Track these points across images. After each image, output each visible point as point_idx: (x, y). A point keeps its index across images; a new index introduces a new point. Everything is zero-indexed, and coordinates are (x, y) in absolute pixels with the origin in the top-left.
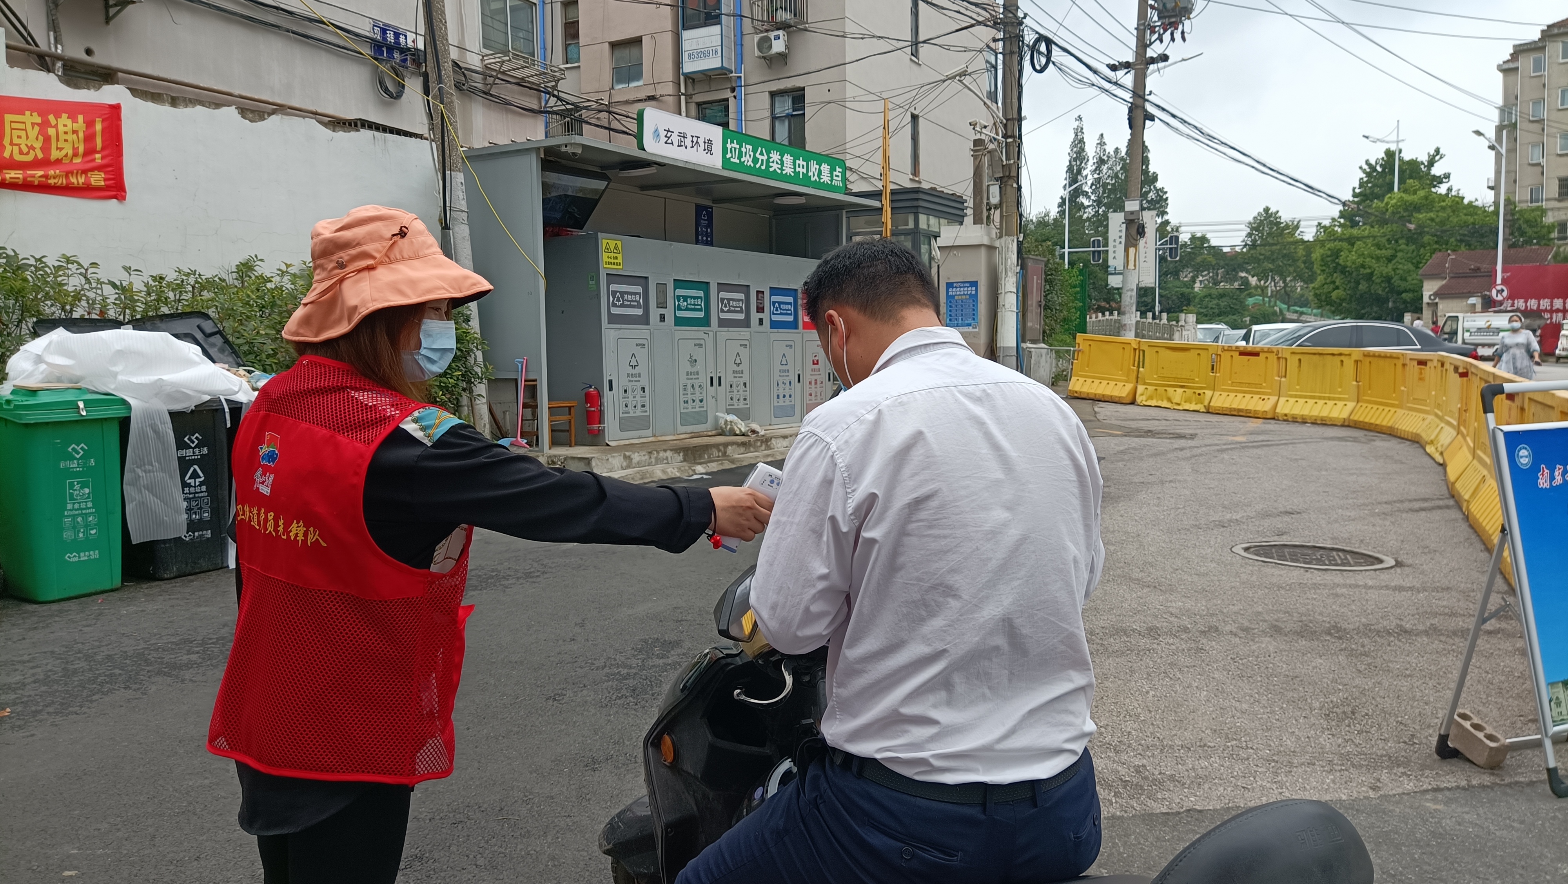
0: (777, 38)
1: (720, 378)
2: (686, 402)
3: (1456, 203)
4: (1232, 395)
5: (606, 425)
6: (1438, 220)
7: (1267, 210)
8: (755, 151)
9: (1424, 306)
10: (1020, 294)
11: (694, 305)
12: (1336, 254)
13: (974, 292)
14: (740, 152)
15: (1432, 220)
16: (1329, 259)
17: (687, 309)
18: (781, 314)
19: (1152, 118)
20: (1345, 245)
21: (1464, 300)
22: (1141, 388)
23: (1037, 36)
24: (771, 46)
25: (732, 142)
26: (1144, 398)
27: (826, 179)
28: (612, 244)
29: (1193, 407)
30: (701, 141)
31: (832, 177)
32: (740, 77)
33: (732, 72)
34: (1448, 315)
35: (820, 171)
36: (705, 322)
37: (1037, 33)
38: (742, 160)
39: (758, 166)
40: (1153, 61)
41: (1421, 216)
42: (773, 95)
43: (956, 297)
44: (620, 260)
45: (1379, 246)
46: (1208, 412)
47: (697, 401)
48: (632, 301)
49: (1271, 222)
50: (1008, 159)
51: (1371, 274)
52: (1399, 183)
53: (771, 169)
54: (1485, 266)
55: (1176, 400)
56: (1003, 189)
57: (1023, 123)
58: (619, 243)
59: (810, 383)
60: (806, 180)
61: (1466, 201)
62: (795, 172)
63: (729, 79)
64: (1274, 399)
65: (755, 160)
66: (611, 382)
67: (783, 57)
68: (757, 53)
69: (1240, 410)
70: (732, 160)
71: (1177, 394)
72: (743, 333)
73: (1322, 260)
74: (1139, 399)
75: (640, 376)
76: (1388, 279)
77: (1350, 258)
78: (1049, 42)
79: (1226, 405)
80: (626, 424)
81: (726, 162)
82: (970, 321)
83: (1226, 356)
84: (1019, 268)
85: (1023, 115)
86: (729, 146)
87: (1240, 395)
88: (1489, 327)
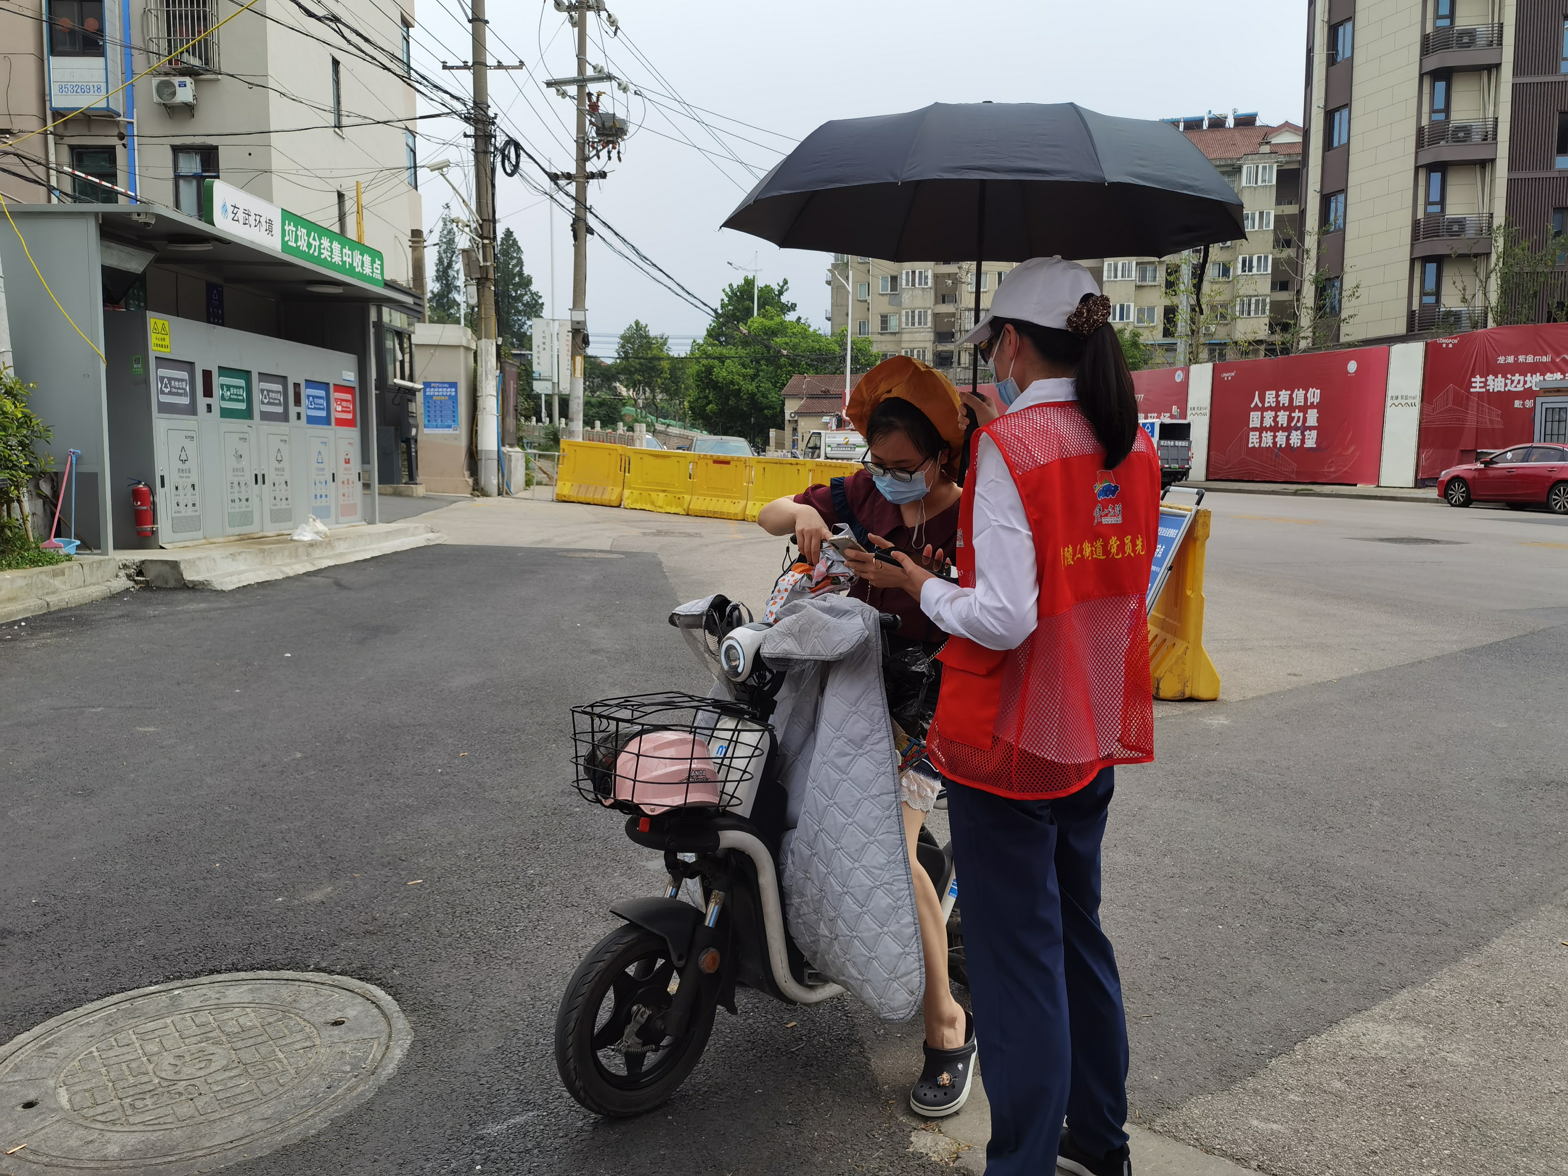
0: (183, 85)
1: (263, 475)
2: (233, 501)
3: (802, 330)
4: (708, 499)
5: (159, 526)
6: (791, 344)
7: (637, 323)
8: (309, 235)
9: (786, 422)
10: (500, 398)
11: (237, 395)
12: (709, 370)
13: (453, 394)
14: (297, 236)
15: (787, 344)
16: (703, 375)
17: (230, 400)
18: (315, 408)
19: (591, 231)
20: (716, 362)
21: (819, 418)
22: (627, 492)
23: (507, 139)
24: (174, 94)
25: (289, 224)
26: (629, 501)
27: (367, 271)
28: (160, 323)
29: (673, 510)
30: (263, 220)
31: (372, 269)
32: (132, 123)
33: (120, 116)
34: (812, 431)
35: (363, 262)
36: (248, 414)
37: (507, 135)
38: (299, 244)
39: (311, 252)
40: (592, 176)
41: (778, 340)
42: (177, 150)
43: (435, 398)
44: (167, 342)
45: (744, 366)
46: (688, 515)
47: (244, 500)
48: (179, 388)
49: (641, 337)
50: (485, 260)
51: (739, 390)
52: (759, 310)
53: (323, 256)
54: (833, 390)
55: (660, 503)
56: (481, 290)
57: (497, 225)
58: (166, 323)
59: (343, 483)
60: (351, 271)
61: (811, 330)
62: (342, 261)
63: (117, 123)
64: (743, 503)
65: (309, 245)
66: (162, 478)
67: (188, 109)
68: (156, 99)
69: (715, 512)
70: (290, 243)
71: (660, 498)
72: (281, 427)
73: (698, 375)
74: (625, 503)
75: (190, 472)
76: (752, 395)
77: (721, 373)
78: (518, 146)
79: (704, 508)
80: (179, 525)
81: (284, 244)
82: (450, 422)
83: (702, 463)
84: (498, 371)
85: (497, 217)
86: (286, 227)
87: (715, 499)
88: (846, 444)
